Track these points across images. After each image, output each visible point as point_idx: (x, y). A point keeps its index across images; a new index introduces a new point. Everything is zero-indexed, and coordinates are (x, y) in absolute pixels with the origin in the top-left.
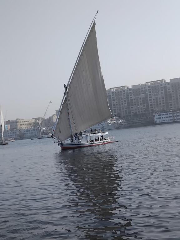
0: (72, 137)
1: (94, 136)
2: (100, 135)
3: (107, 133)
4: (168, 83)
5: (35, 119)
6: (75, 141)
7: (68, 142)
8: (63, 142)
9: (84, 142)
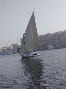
0: (26, 53)
1: (34, 53)
2: (36, 52)
3: (39, 52)
4: (52, 34)
5: (4, 48)
6: (27, 55)
7: (25, 55)
8: (23, 55)
9: (30, 55)
